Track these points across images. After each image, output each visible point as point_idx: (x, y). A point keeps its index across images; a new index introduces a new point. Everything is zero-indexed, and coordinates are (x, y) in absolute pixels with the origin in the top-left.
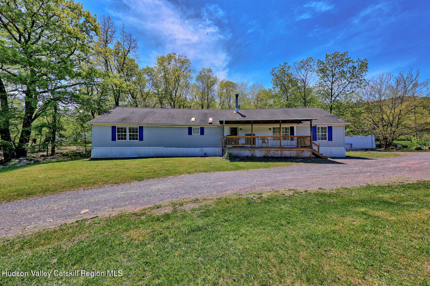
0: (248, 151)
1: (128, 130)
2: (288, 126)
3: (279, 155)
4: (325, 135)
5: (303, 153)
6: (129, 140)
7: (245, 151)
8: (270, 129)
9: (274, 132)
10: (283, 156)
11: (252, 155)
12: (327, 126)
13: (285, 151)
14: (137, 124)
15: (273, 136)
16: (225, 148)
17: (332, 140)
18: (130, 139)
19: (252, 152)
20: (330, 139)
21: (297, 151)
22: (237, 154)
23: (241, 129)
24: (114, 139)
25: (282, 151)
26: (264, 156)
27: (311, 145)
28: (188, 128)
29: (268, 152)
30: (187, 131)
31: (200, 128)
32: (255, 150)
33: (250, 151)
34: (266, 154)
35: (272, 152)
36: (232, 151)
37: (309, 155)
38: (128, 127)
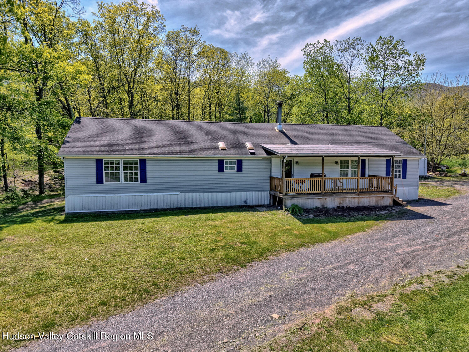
0: (318, 200)
1: (121, 166)
3: (356, 205)
4: (399, 171)
5: (383, 201)
6: (123, 182)
7: (313, 200)
8: (336, 162)
9: (341, 167)
10: (361, 205)
11: (323, 206)
12: (401, 159)
13: (362, 199)
14: (137, 156)
16: (286, 197)
17: (406, 178)
18: (126, 180)
19: (322, 201)
20: (404, 177)
21: (377, 198)
23: (297, 162)
24: (100, 180)
25: (360, 198)
26: (338, 207)
27: (392, 189)
28: (218, 162)
29: (342, 201)
30: (216, 166)
31: (236, 161)
32: (326, 198)
33: (320, 200)
34: (340, 203)
35: (347, 200)
36: (296, 200)
37: (389, 203)
38: (122, 160)
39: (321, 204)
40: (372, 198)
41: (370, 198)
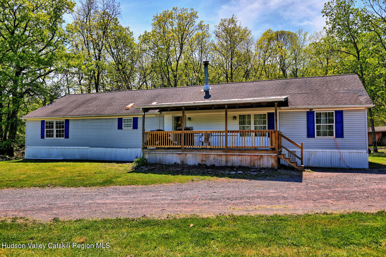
0: (177, 155)
1: (55, 125)
2: (265, 111)
3: (223, 164)
4: (331, 127)
5: (261, 161)
6: (55, 138)
7: (172, 155)
8: (235, 117)
9: (241, 123)
10: (229, 164)
11: (183, 162)
12: (333, 111)
13: (232, 157)
14: (63, 117)
17: (342, 137)
18: (57, 136)
19: (182, 157)
20: (340, 134)
21: (252, 156)
25: (228, 157)
26: (199, 164)
28: (117, 120)
29: (205, 158)
30: (116, 123)
31: (132, 118)
32: (186, 154)
33: (179, 155)
34: (202, 161)
35: (212, 158)
37: (271, 164)
38: (55, 121)
39: (181, 160)
40: (244, 157)
41: (242, 156)
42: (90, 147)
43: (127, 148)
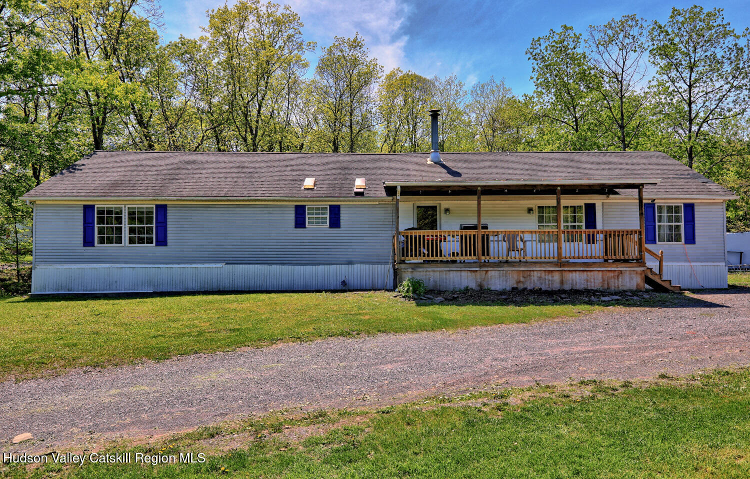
0: (469, 274)
1: (125, 217)
2: (581, 201)
3: (556, 286)
4: (678, 227)
5: (620, 280)
6: (127, 244)
7: (459, 273)
8: (530, 210)
9: (541, 219)
10: (567, 287)
11: (480, 285)
12: (680, 203)
13: (570, 274)
14: (151, 198)
15: (537, 230)
16: (403, 266)
17: (694, 243)
18: (132, 241)
19: (479, 276)
20: (691, 239)
21: (605, 273)
22: (435, 282)
23: (447, 210)
24: (88, 242)
25: (564, 273)
26: (514, 289)
27: (641, 255)
28: (294, 209)
29: (523, 277)
30: (291, 216)
31: (328, 207)
32: (487, 271)
33: (473, 274)
34: (518, 282)
35: (535, 276)
36: (422, 273)
38: (127, 206)
39: (477, 282)
40: (592, 273)
41: (589, 273)
42: (226, 264)
43: (318, 264)
